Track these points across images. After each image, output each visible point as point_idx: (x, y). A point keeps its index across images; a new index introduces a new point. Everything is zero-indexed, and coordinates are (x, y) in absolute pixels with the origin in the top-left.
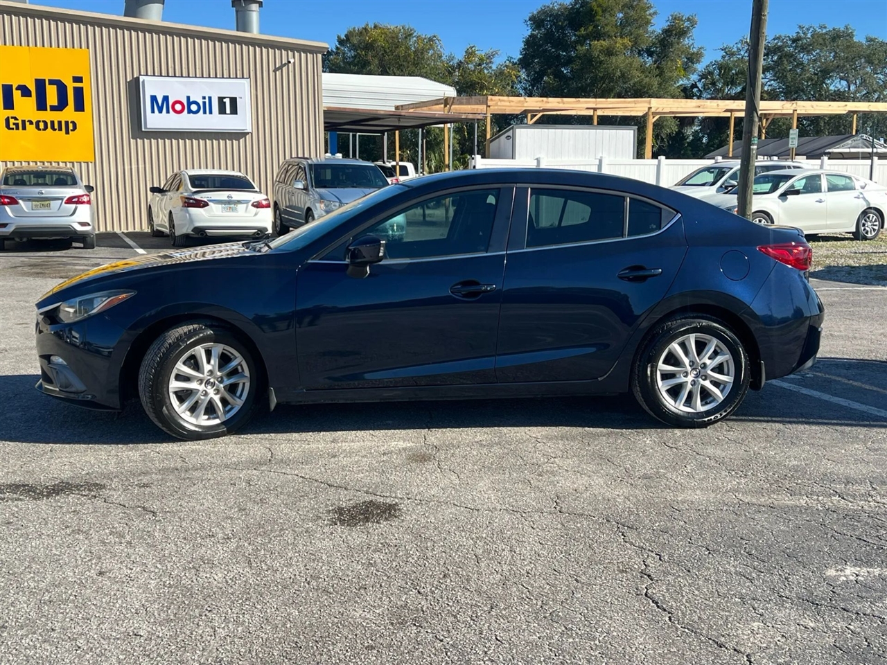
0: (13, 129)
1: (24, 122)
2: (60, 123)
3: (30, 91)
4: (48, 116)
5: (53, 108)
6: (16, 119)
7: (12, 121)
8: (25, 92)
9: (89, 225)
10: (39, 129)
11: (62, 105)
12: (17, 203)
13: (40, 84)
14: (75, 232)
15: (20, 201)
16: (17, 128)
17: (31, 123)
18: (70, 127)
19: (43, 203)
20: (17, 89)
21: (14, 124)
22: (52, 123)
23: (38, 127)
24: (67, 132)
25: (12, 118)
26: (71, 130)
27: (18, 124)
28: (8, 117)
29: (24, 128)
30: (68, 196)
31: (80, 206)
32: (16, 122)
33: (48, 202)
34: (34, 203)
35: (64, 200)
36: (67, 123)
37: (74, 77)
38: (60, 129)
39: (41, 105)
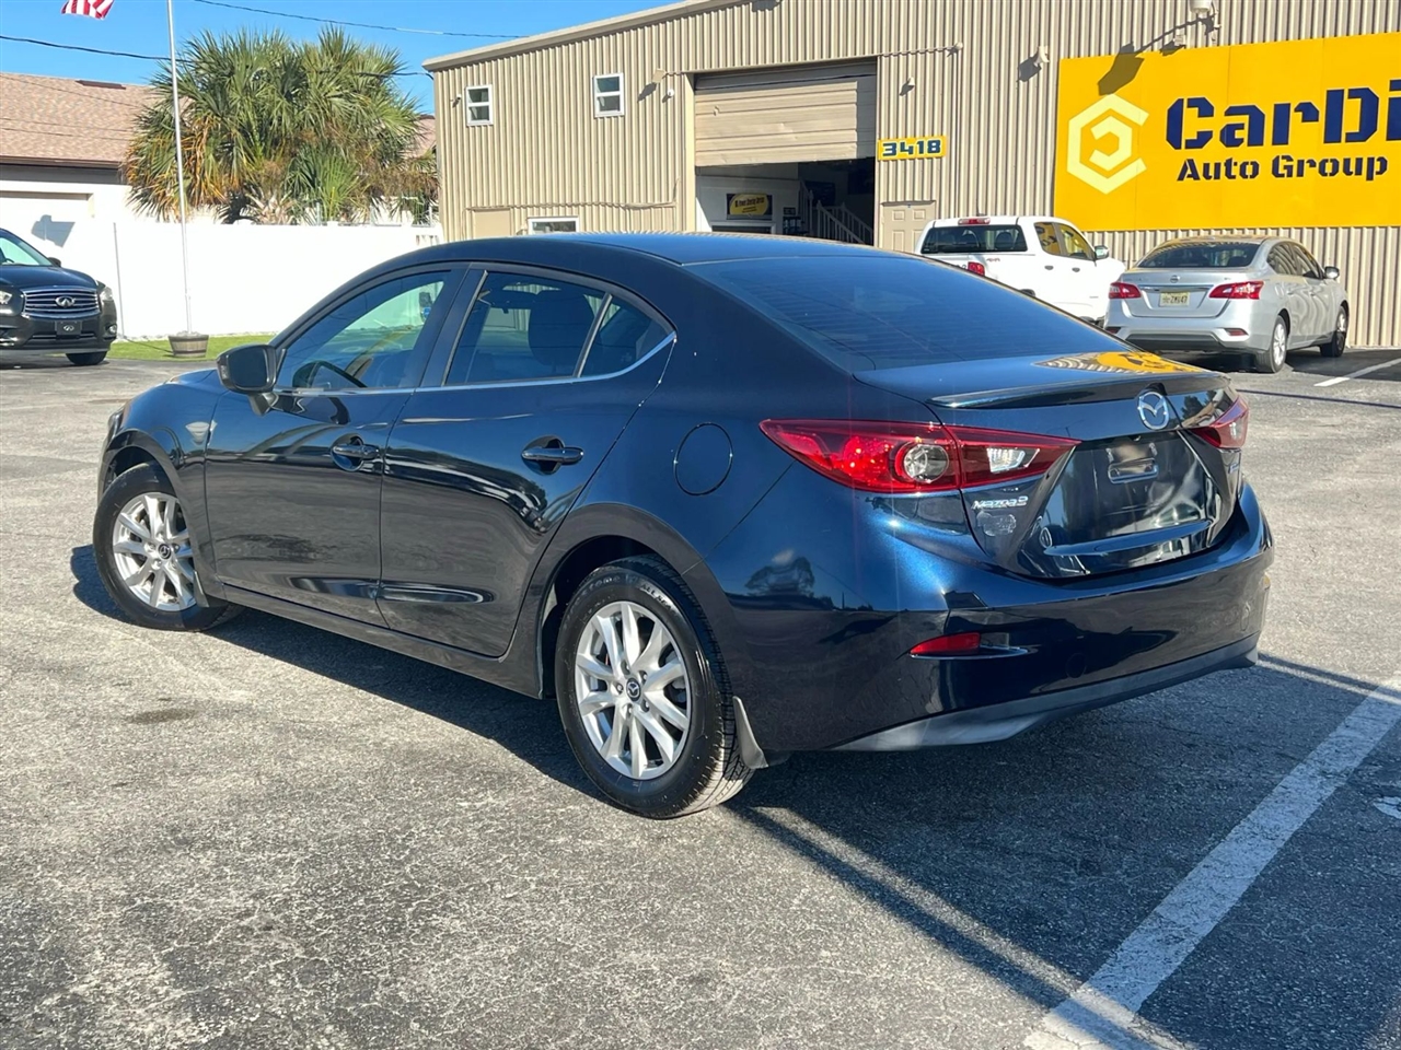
0: (1282, 176)
1: (1301, 163)
2: (1359, 161)
3: (1317, 112)
4: (1342, 150)
5: (1351, 138)
6: (1289, 158)
7: (1283, 163)
8: (1308, 112)
9: (1245, 333)
10: (1324, 174)
11: (1367, 129)
12: (1138, 295)
13: (1335, 99)
14: (1220, 344)
15: (1144, 293)
16: (1290, 175)
17: (1312, 164)
18: (1374, 168)
19: (1176, 295)
20: (1297, 110)
21: (1286, 167)
22: (1347, 162)
23: (1322, 172)
24: (1370, 177)
25: (1284, 157)
26: (1378, 173)
27: (1291, 166)
28: (1278, 158)
29: (1300, 174)
30: (1216, 285)
31: (1234, 301)
32: (1289, 163)
33: (1184, 294)
34: (1163, 295)
35: (1210, 292)
36: (1371, 161)
37: (1392, 82)
38: (1359, 172)
39: (1332, 134)
